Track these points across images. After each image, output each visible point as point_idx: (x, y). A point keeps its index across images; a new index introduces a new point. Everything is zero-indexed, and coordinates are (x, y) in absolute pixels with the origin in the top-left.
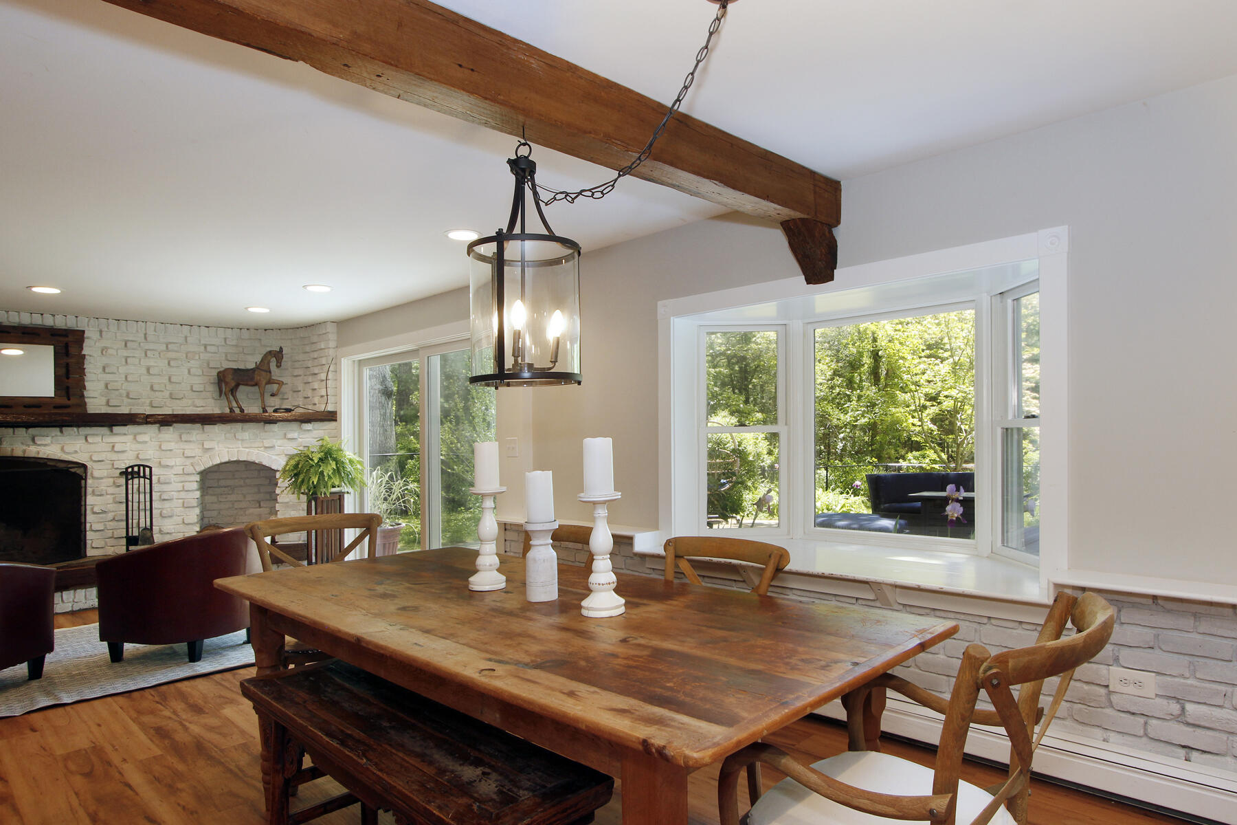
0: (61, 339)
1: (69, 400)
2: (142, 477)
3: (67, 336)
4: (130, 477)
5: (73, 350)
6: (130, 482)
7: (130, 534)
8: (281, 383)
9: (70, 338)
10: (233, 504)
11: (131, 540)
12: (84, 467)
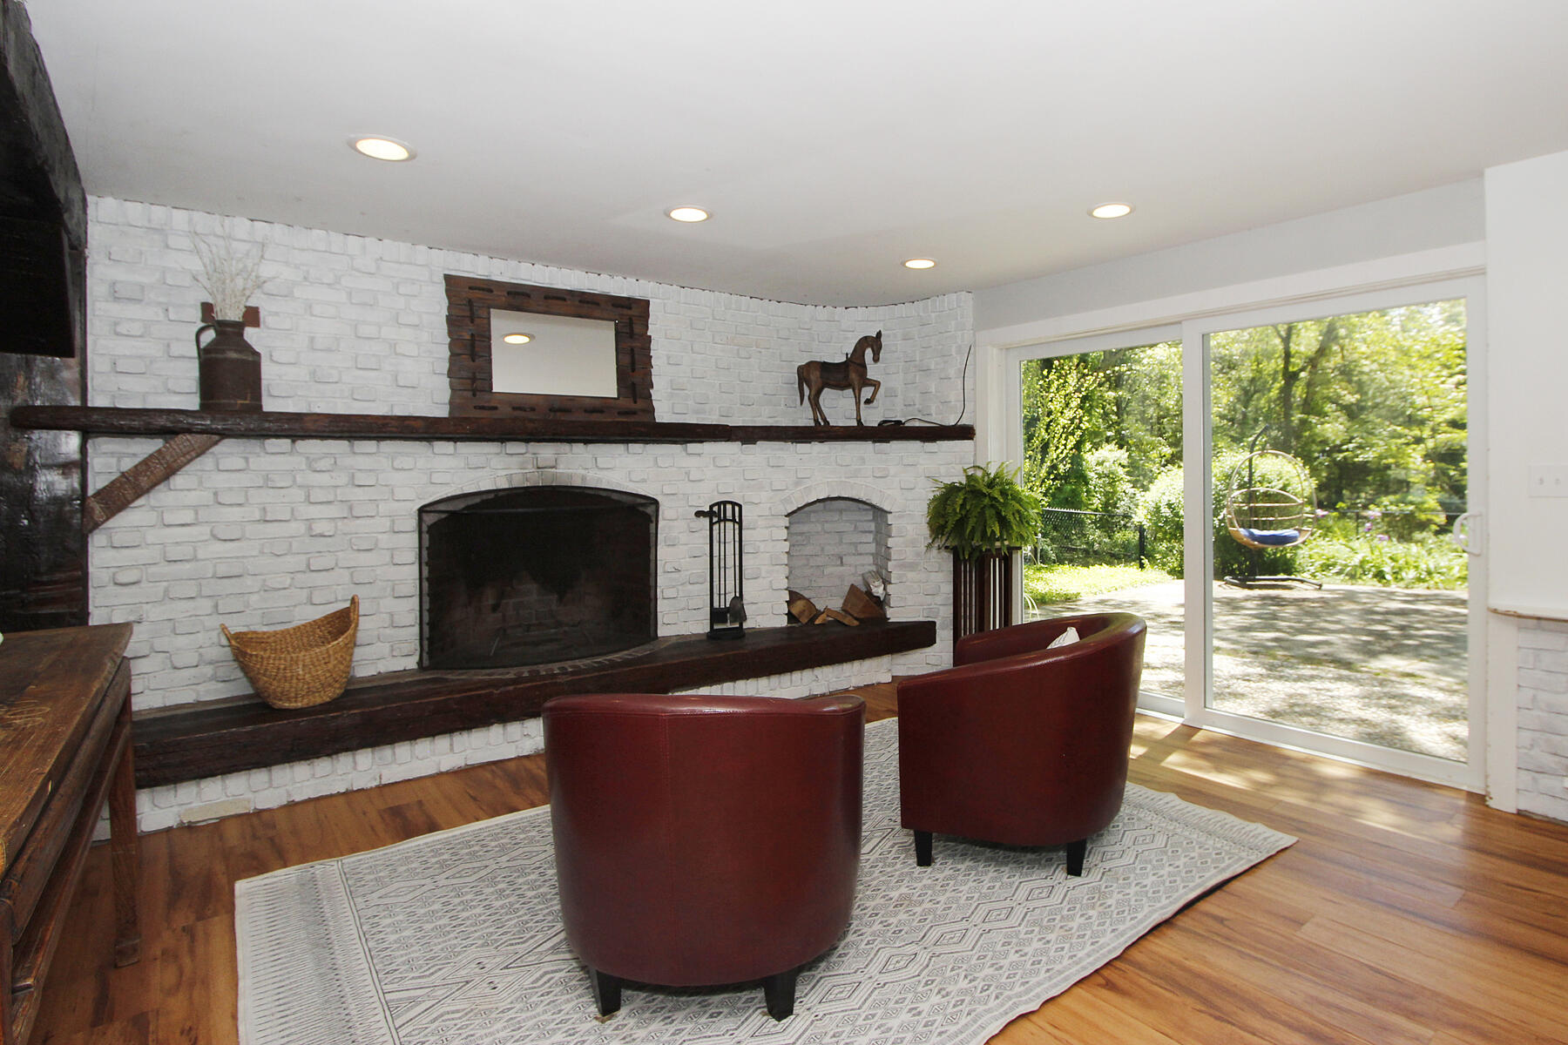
0: (625, 311)
1: (635, 402)
2: (729, 520)
3: (630, 308)
4: (715, 520)
5: (637, 329)
6: (716, 527)
7: (716, 605)
8: (876, 385)
9: (634, 312)
10: (808, 560)
11: (717, 615)
12: (655, 502)
